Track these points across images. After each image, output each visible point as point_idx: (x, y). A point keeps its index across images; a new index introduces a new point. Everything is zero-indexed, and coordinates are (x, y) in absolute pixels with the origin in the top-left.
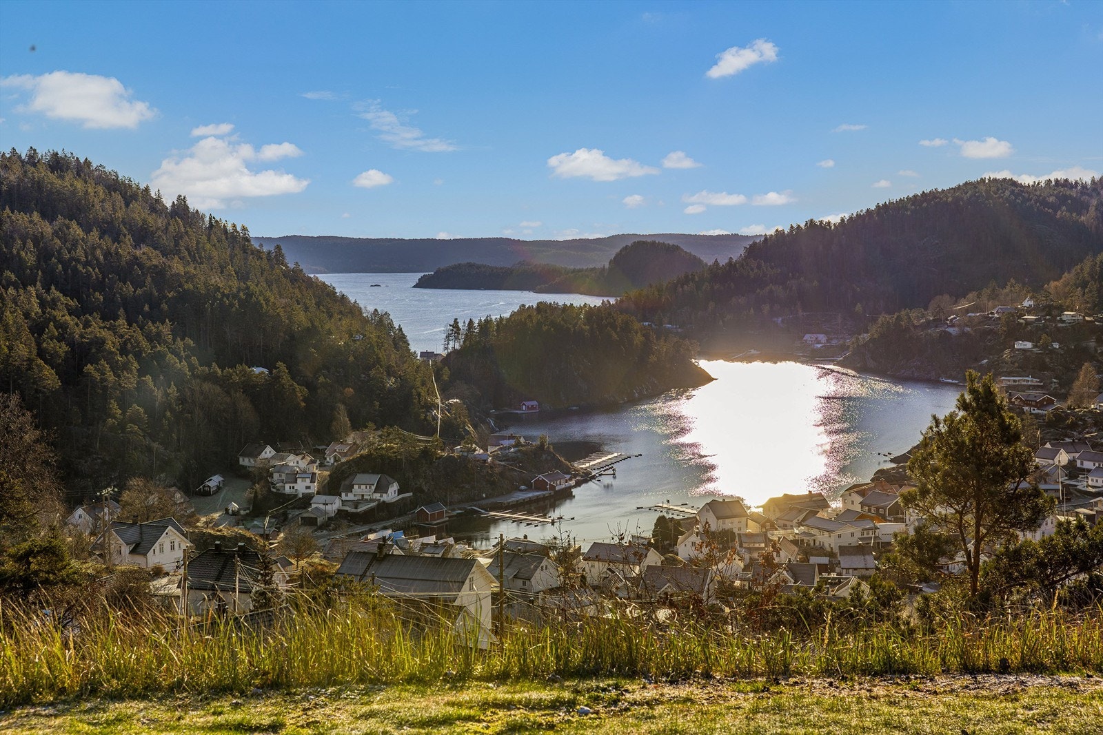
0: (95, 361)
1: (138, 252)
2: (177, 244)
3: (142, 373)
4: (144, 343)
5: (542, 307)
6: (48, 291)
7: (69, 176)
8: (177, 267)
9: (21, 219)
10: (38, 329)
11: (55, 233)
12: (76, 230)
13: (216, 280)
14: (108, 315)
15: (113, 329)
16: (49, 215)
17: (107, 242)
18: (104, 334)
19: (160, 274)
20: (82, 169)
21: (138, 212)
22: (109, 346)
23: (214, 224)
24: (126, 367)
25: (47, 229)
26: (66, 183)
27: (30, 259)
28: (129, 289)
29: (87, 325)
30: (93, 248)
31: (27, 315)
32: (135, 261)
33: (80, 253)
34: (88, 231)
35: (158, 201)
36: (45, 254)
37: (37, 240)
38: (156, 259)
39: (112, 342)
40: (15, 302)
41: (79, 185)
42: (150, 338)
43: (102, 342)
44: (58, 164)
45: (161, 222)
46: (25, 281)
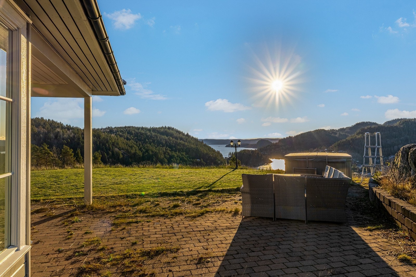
0: (173, 158)
1: (180, 142)
2: (187, 140)
3: (180, 160)
4: (181, 156)
5: (244, 150)
6: (167, 147)
7: (171, 130)
8: (186, 144)
9: (163, 137)
10: (165, 153)
11: (168, 139)
12: (171, 138)
13: (192, 146)
14: (175, 151)
15: (176, 153)
16: (167, 136)
17: (176, 140)
18: (175, 154)
19: (184, 145)
20: (173, 129)
21: (181, 135)
22: (175, 156)
23: (192, 137)
24: (178, 159)
25: (167, 138)
26: (170, 131)
27: (164, 143)
28: (179, 147)
29: (172, 153)
30: (174, 141)
31: (163, 151)
32: (180, 143)
33: (172, 142)
34: (173, 138)
35: (184, 134)
36: (166, 142)
37: (165, 140)
38: (183, 143)
39: (176, 155)
40: (161, 149)
41: (172, 131)
42: (182, 155)
43: (174, 155)
44: (169, 128)
45: (184, 137)
46: (163, 146)
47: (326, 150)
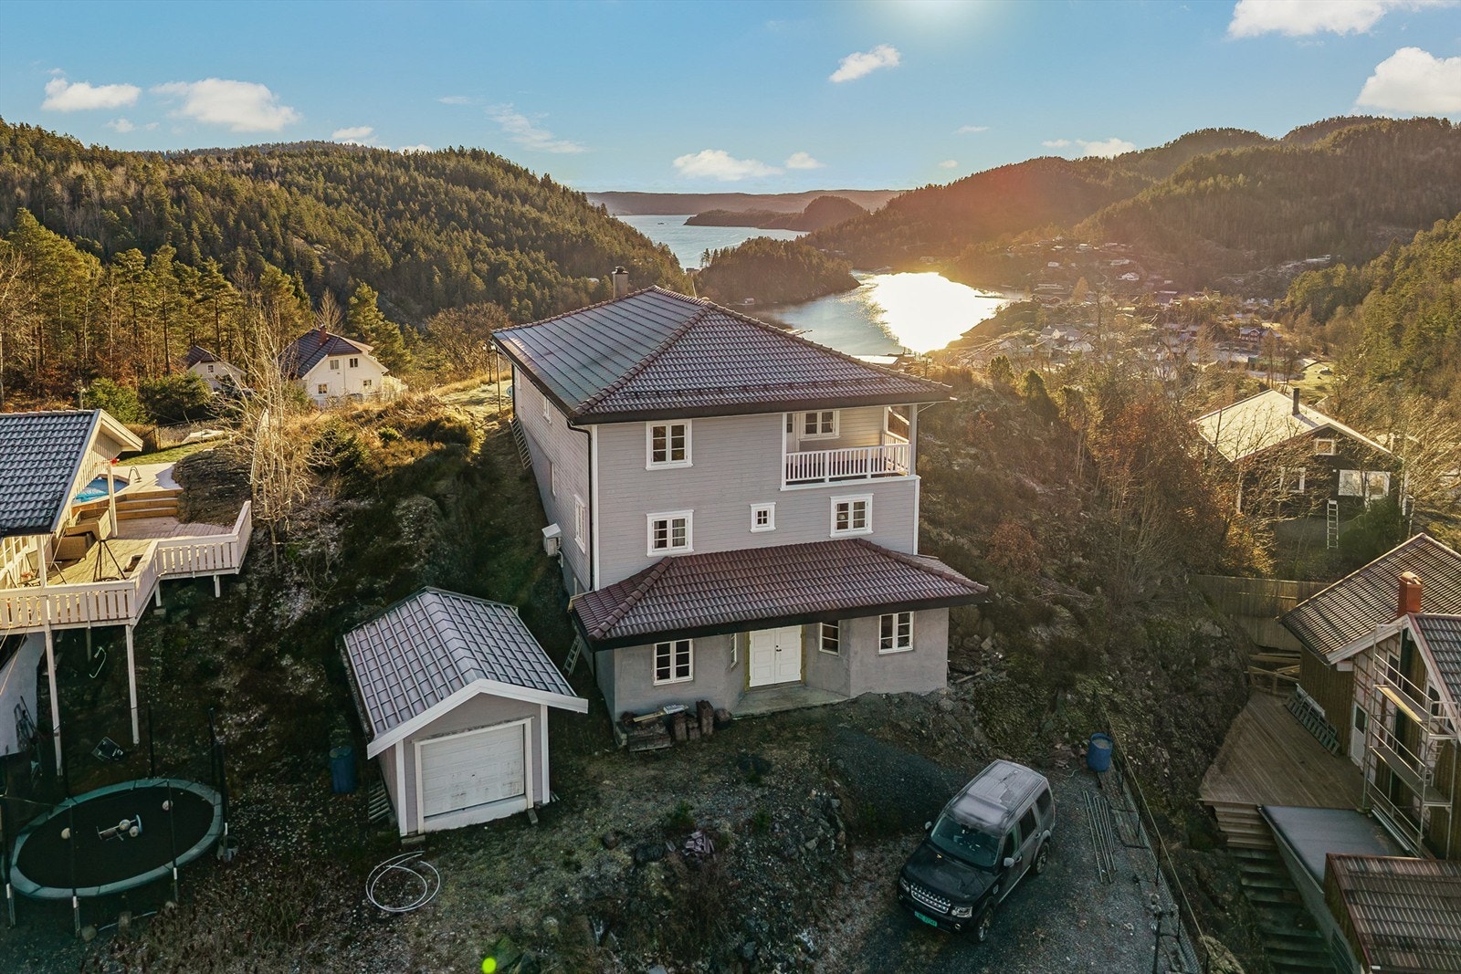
0: (503, 275)
1: (524, 209)
2: (545, 203)
3: (529, 281)
4: (530, 264)
5: (760, 241)
6: (475, 233)
7: (483, 163)
8: (546, 218)
9: (457, 189)
10: (471, 255)
11: (477, 199)
12: (489, 197)
13: (569, 226)
14: (509, 248)
15: (512, 255)
16: (473, 188)
17: (506, 204)
18: (509, 259)
19: (536, 222)
20: (490, 158)
21: (523, 184)
22: (511, 265)
23: (565, 191)
24: (520, 278)
25: (472, 196)
26: (479, 168)
27: (465, 214)
28: (520, 232)
29: (498, 254)
30: (499, 207)
31: (465, 247)
32: (522, 215)
33: (492, 211)
34: (496, 197)
35: (533, 177)
36: (472, 211)
37: (468, 202)
38: (534, 213)
39: (512, 264)
40: (457, 239)
41: (489, 169)
42: (533, 261)
43: (507, 263)
44: (476, 155)
45: (536, 190)
46: (464, 227)
47: (1058, 238)
